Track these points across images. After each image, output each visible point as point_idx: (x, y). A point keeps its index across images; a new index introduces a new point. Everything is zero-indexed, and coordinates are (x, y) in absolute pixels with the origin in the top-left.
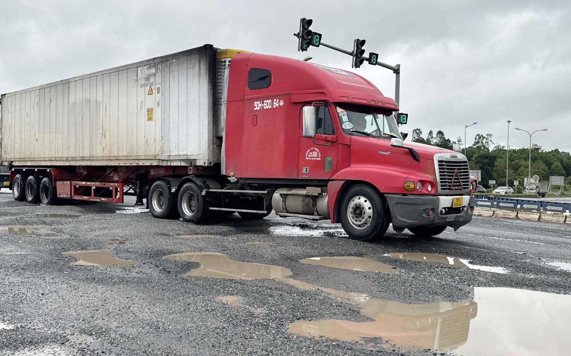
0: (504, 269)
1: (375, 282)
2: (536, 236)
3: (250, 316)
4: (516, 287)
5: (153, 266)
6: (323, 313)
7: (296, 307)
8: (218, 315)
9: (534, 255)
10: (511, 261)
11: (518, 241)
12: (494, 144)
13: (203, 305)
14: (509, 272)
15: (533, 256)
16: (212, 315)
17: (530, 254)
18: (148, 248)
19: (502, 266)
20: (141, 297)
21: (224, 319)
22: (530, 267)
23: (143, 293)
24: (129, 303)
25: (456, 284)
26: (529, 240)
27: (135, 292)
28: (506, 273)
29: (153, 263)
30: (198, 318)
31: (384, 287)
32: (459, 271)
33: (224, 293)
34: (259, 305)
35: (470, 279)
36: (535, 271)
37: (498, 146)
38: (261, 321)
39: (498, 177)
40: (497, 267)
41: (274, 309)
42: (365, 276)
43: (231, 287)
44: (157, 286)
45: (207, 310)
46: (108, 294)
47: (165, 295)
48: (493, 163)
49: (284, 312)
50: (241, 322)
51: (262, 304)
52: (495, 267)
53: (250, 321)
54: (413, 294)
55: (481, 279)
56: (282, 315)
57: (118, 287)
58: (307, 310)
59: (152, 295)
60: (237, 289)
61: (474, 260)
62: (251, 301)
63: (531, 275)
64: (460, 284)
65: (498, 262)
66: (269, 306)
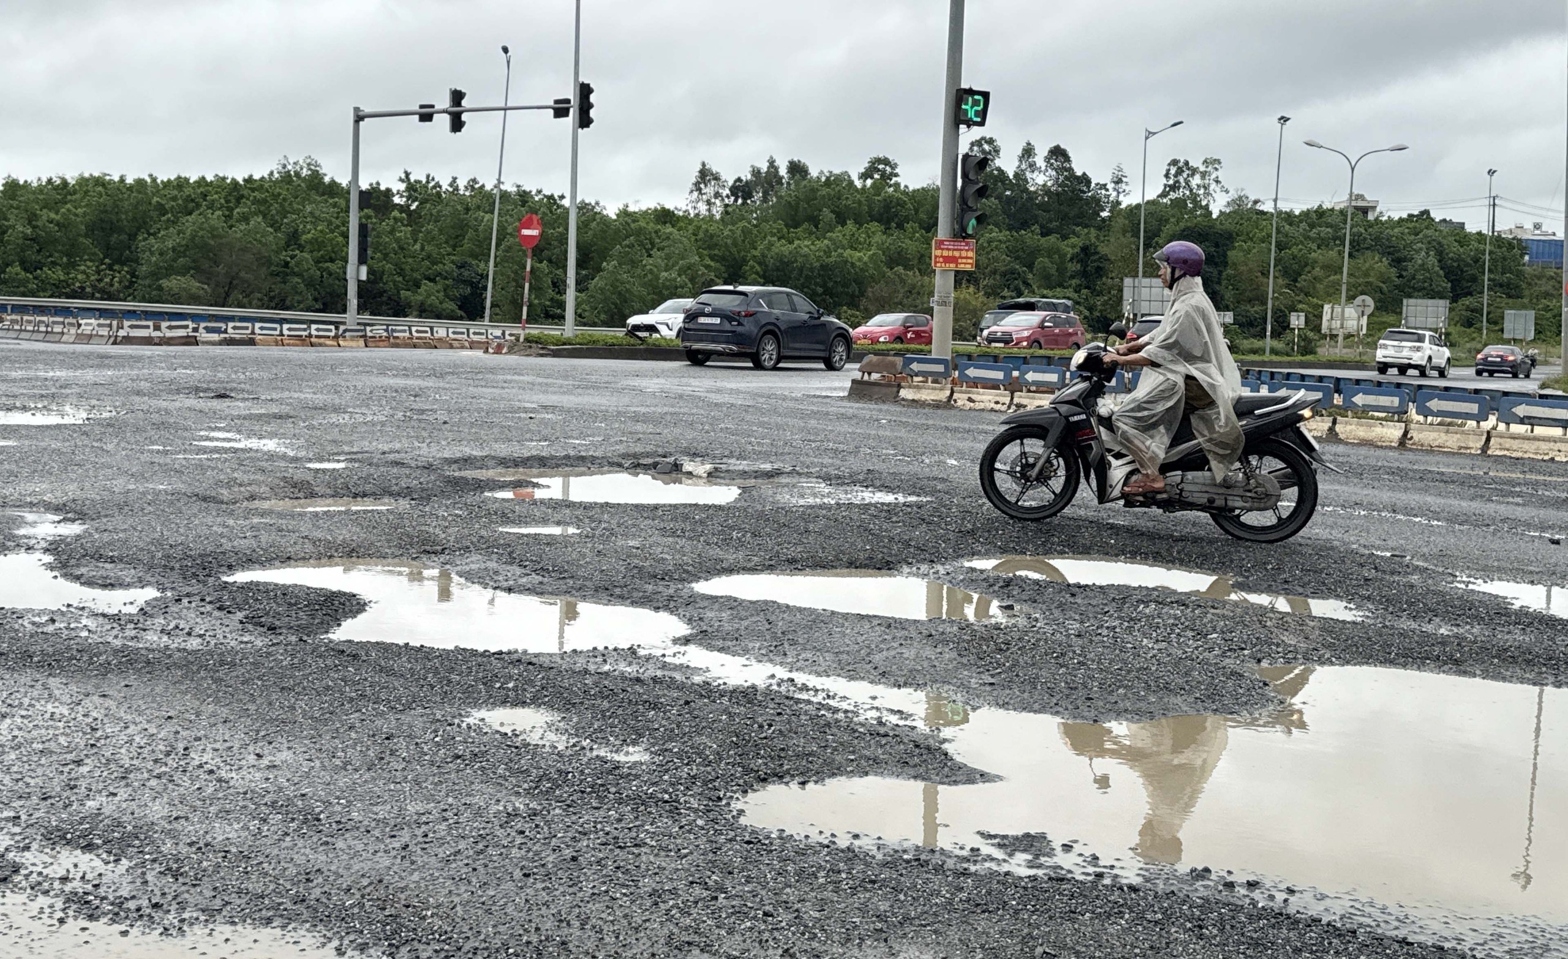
0: (1349, 606)
1: (965, 653)
2: (1414, 498)
3: (610, 772)
4: (1404, 666)
5: (209, 608)
6: (838, 758)
7: (749, 741)
8: (500, 771)
9: (1426, 560)
10: (1366, 580)
11: (1362, 513)
12: (1227, 192)
13: (437, 739)
14: (1368, 617)
15: (1426, 565)
16: (479, 772)
17: (1413, 557)
18: (171, 546)
19: (1338, 597)
20: (214, 715)
21: (526, 786)
22: (1432, 601)
23: (217, 701)
24: (179, 736)
25: (1216, 656)
26: (1394, 511)
27: (188, 697)
28: (1359, 619)
29: (208, 599)
30: (436, 784)
31: (999, 670)
32: (1217, 615)
33: (491, 696)
34: (622, 738)
35: (1257, 639)
36: (1447, 612)
37: (1240, 198)
38: (650, 791)
39: (1238, 302)
40: (1323, 598)
41: (676, 750)
42: (931, 635)
43: (511, 678)
44: (258, 678)
45: (458, 757)
46: (95, 708)
47: (297, 707)
48: (1225, 256)
49: (712, 757)
50: (583, 792)
51: (629, 735)
52: (1318, 598)
53: (613, 790)
54: (1096, 692)
55: (1290, 640)
56: (709, 769)
57: (123, 684)
58: (783, 749)
59: (252, 707)
60: (531, 682)
61: (1247, 577)
62: (592, 724)
63: (1440, 627)
64: (1230, 657)
65: (1324, 583)
66: (655, 738)
